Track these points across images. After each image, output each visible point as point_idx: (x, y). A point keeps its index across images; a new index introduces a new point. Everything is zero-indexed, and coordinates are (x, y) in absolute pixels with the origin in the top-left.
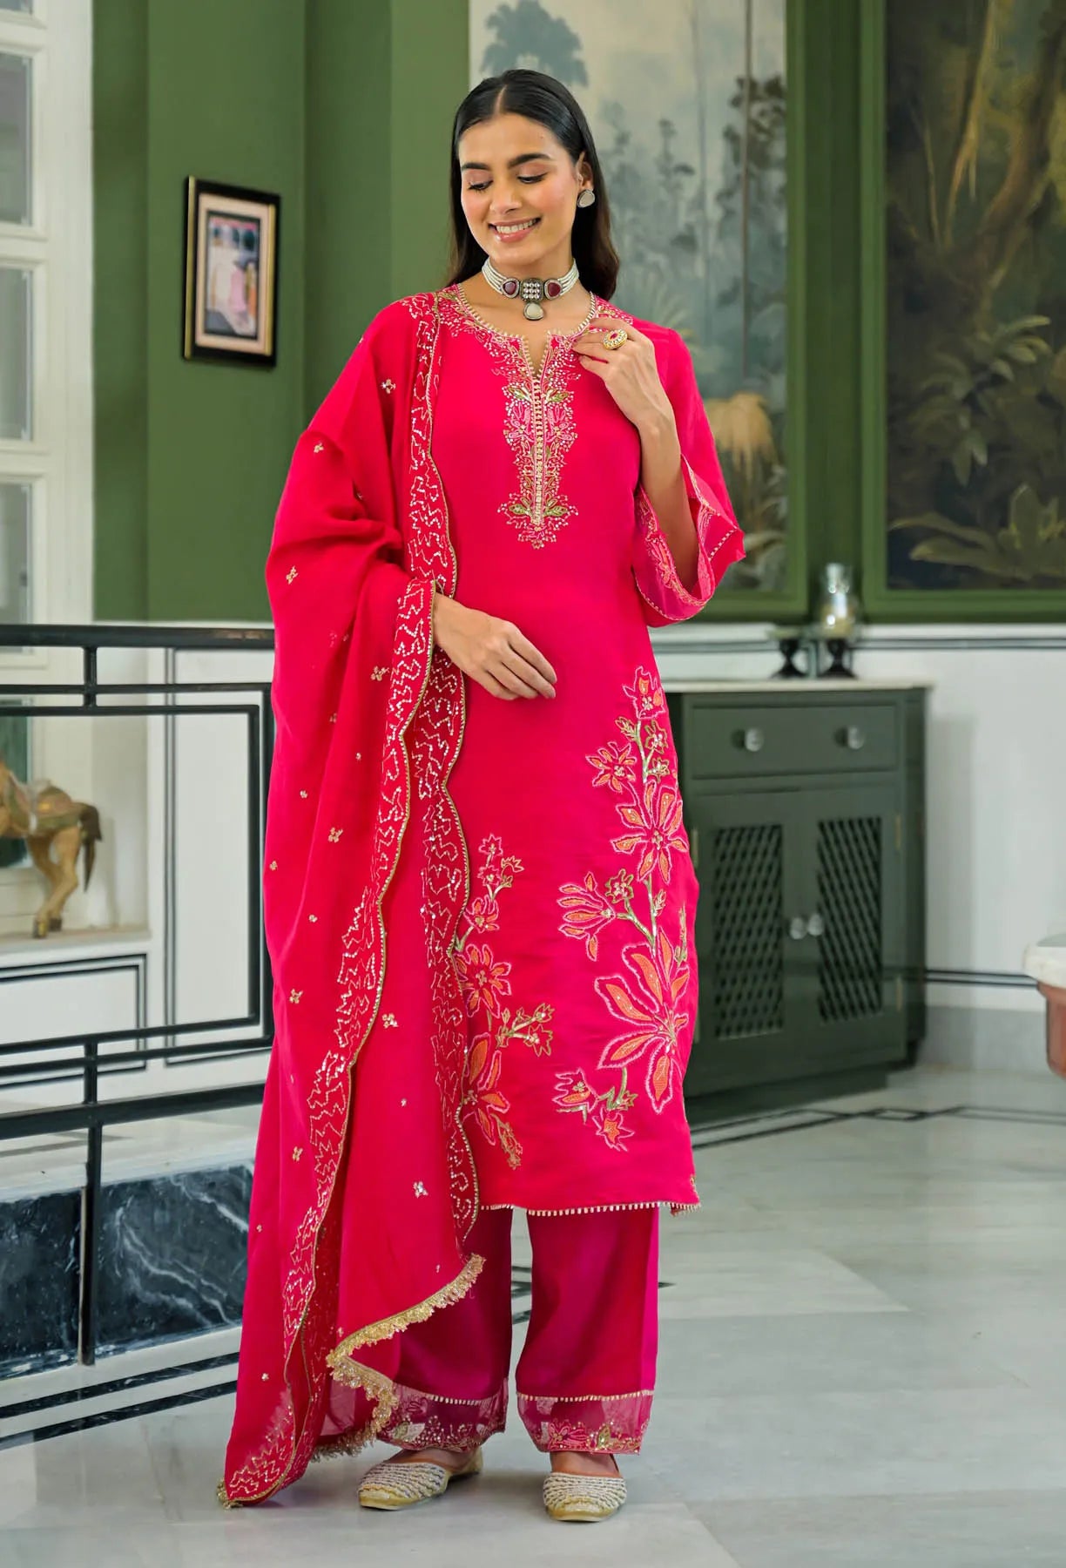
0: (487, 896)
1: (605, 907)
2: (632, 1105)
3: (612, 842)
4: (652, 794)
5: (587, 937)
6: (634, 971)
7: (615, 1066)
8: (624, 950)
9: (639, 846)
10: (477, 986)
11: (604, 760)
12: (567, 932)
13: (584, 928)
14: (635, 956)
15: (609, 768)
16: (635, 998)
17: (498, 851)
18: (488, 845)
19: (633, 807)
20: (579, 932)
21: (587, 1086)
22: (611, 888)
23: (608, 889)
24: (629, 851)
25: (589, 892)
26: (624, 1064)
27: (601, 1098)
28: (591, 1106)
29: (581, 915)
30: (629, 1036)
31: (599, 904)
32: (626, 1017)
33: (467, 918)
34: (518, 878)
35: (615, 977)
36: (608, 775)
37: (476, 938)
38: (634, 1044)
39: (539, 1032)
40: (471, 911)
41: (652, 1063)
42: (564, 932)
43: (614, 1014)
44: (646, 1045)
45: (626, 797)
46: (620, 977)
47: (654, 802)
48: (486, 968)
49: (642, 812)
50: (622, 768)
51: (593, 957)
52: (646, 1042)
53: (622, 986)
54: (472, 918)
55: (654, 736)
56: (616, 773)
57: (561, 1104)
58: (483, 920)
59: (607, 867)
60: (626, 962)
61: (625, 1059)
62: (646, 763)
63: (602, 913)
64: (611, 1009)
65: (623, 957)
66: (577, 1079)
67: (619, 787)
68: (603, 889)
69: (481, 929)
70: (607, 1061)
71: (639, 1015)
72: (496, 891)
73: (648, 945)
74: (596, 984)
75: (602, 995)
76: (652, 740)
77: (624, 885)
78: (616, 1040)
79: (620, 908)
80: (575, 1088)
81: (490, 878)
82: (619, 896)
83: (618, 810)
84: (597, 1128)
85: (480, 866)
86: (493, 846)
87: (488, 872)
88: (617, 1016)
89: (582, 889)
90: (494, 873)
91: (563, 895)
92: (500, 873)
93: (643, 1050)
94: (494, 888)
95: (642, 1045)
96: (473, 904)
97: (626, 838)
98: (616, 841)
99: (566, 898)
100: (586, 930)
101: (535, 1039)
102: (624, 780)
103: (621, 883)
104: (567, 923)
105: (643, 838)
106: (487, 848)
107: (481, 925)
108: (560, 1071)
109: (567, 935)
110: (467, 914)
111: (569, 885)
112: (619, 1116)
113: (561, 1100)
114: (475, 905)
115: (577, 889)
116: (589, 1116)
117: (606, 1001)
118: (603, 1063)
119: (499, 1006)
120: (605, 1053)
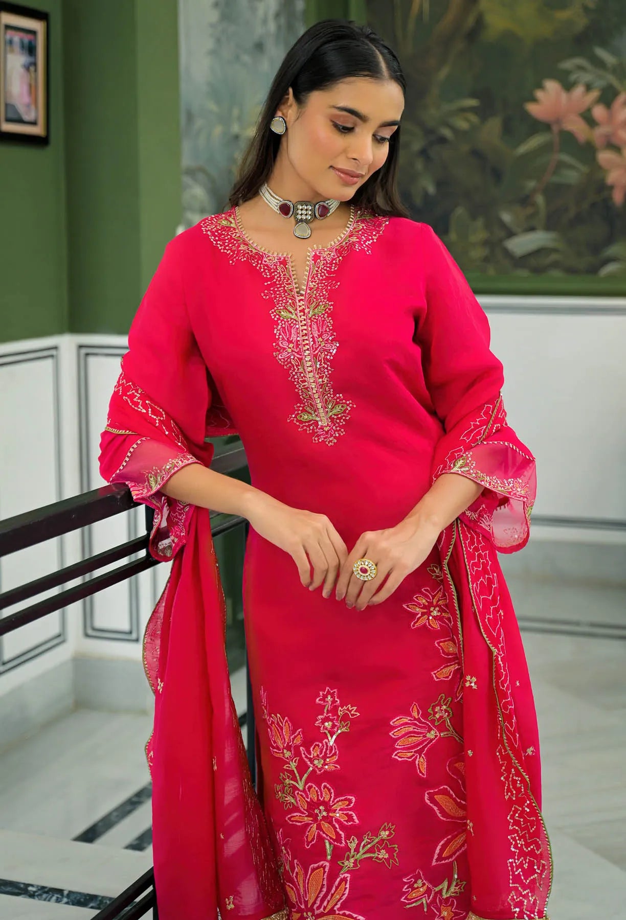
0: (326, 741)
1: (430, 730)
2: (463, 891)
3: (432, 673)
5: (416, 757)
6: (456, 777)
7: (446, 861)
8: (448, 763)
9: (456, 672)
10: (315, 820)
11: (420, 604)
12: (399, 757)
13: (413, 750)
14: (457, 765)
15: (425, 611)
16: (457, 800)
17: (334, 701)
18: (325, 697)
19: (447, 640)
20: (409, 754)
21: (424, 881)
22: (432, 713)
24: (447, 677)
25: (415, 719)
26: (454, 857)
27: (437, 889)
29: (410, 739)
30: (456, 833)
31: (424, 727)
32: (453, 818)
33: (306, 760)
34: (355, 722)
35: (442, 787)
36: (426, 616)
37: (316, 778)
39: (386, 848)
40: (310, 754)
42: (397, 757)
43: (442, 818)
45: (442, 632)
46: (446, 786)
48: (325, 804)
50: (437, 609)
51: (423, 774)
53: (448, 793)
54: (311, 761)
56: (432, 614)
57: (407, 902)
58: (322, 761)
59: (429, 695)
60: (450, 772)
61: (454, 853)
63: (428, 735)
64: (439, 815)
65: (448, 769)
66: (417, 878)
67: (436, 626)
68: (425, 715)
69: (320, 769)
70: (439, 858)
71: (461, 813)
72: (335, 736)
74: (426, 797)
75: (431, 805)
77: (444, 707)
78: (445, 840)
79: (442, 727)
80: (416, 886)
81: (328, 725)
82: (441, 717)
83: (437, 645)
84: (436, 915)
85: (317, 715)
86: (329, 697)
87: (326, 720)
88: (445, 819)
89: (409, 718)
90: (332, 720)
91: (393, 728)
92: (337, 720)
94: (332, 734)
96: (311, 749)
97: (444, 668)
98: (435, 672)
99: (396, 730)
100: (415, 752)
101: (383, 854)
102: (440, 618)
103: (441, 706)
104: (399, 749)
106: (324, 699)
107: (320, 766)
108: (406, 876)
109: (400, 759)
110: (306, 757)
111: (398, 718)
112: (453, 901)
113: (406, 898)
114: (314, 749)
115: (406, 720)
116: (428, 905)
117: (436, 808)
118: (437, 860)
119: (343, 835)
120: (437, 851)
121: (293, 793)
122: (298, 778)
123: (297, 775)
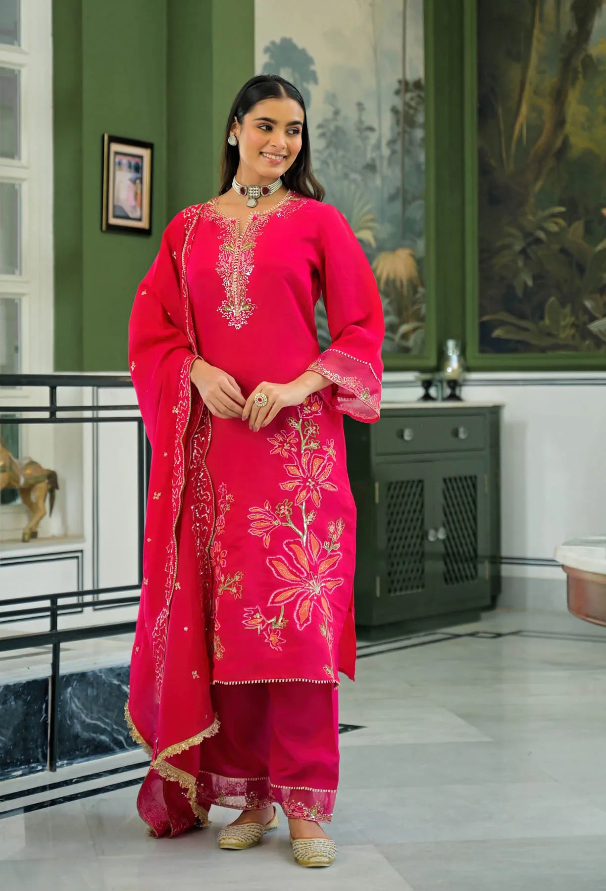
0: (221, 515)
1: (275, 519)
2: (286, 626)
3: (280, 484)
4: (307, 459)
5: (264, 535)
6: (291, 554)
7: (277, 605)
8: (285, 542)
9: (298, 487)
10: (217, 564)
11: (278, 440)
14: (293, 546)
15: (281, 445)
16: (291, 569)
17: (225, 491)
19: (294, 466)
20: (261, 533)
21: (261, 615)
22: (278, 509)
23: (277, 510)
24: (291, 489)
25: (266, 511)
26: (283, 604)
27: (270, 622)
28: (263, 626)
29: (262, 524)
30: (287, 589)
31: (272, 517)
32: (285, 578)
34: (232, 505)
35: (278, 557)
36: (281, 448)
37: (217, 538)
38: (289, 593)
39: (237, 587)
41: (299, 603)
42: (251, 532)
43: (277, 576)
44: (296, 594)
45: (290, 460)
46: (281, 557)
47: (309, 463)
49: (300, 469)
50: (289, 445)
51: (267, 546)
52: (297, 592)
53: (283, 562)
55: (310, 428)
56: (285, 447)
57: (246, 624)
58: (220, 529)
59: (277, 497)
60: (286, 549)
61: (283, 601)
62: (304, 442)
63: (274, 522)
64: (275, 574)
65: (284, 546)
66: (256, 611)
67: (286, 455)
68: (274, 510)
69: (219, 533)
70: (273, 602)
71: (293, 577)
72: (224, 513)
73: (300, 540)
74: (267, 560)
75: (270, 566)
76: (308, 430)
77: (286, 508)
78: (279, 591)
79: (284, 519)
80: (255, 616)
81: (222, 506)
82: (284, 513)
83: (285, 467)
84: (266, 638)
85: (219, 500)
86: (223, 489)
87: (221, 503)
88: (279, 578)
89: (262, 510)
90: (224, 503)
91: (251, 512)
92: (226, 503)
93: (295, 596)
94: (224, 511)
95: (294, 594)
97: (290, 482)
98: (283, 484)
99: (253, 515)
100: (264, 532)
101: (234, 590)
102: (289, 451)
103: (285, 506)
104: (253, 528)
105: (300, 482)
106: (221, 491)
107: (219, 531)
108: (247, 606)
109: (253, 534)
111: (255, 507)
112: (278, 632)
113: (246, 622)
114: (217, 520)
115: (260, 510)
116: (261, 631)
117: (273, 569)
118: (271, 603)
119: (221, 574)
120: (272, 597)
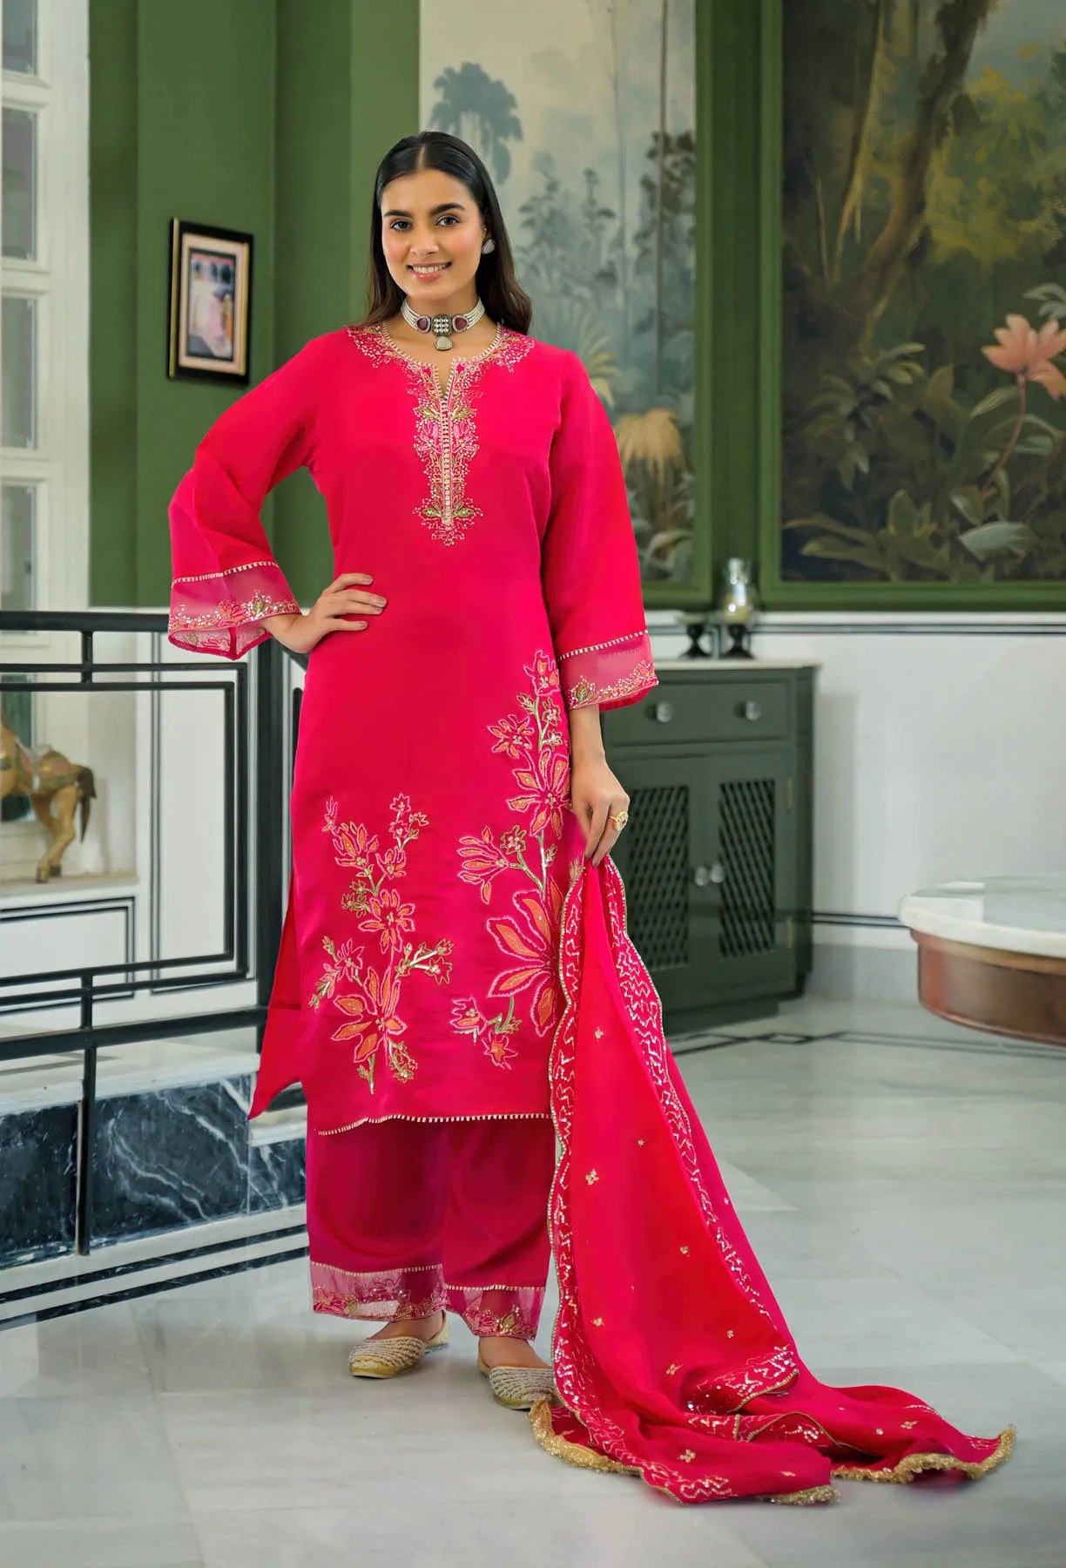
0: (397, 847)
1: (500, 858)
2: (518, 1029)
3: (507, 801)
4: (547, 761)
5: (481, 883)
6: (525, 914)
7: (503, 995)
8: (515, 895)
9: (533, 806)
10: (386, 926)
11: (504, 730)
12: (465, 878)
13: (480, 875)
14: (527, 901)
15: (507, 737)
16: (524, 937)
17: (406, 808)
18: (398, 803)
19: (528, 772)
20: (475, 878)
21: (478, 1012)
22: (505, 841)
23: (503, 843)
24: (523, 809)
25: (486, 844)
26: (512, 994)
27: (490, 1023)
28: (480, 1029)
29: (478, 864)
30: (518, 969)
31: (495, 854)
32: (515, 953)
33: (381, 866)
34: (423, 831)
35: (505, 918)
36: (507, 743)
37: (388, 885)
38: (522, 977)
39: (440, 964)
40: (384, 861)
41: (537, 993)
42: (462, 877)
43: (503, 950)
44: (533, 978)
45: (522, 763)
46: (510, 919)
47: (549, 767)
48: (394, 910)
49: (537, 776)
50: (520, 738)
51: (486, 901)
52: (533, 975)
53: (512, 926)
54: (385, 866)
55: (550, 711)
56: (515, 742)
57: (456, 1026)
58: (393, 868)
59: (502, 823)
60: (517, 906)
61: (513, 990)
62: (542, 734)
63: (497, 863)
64: (500, 946)
65: (514, 901)
66: (470, 1005)
67: (516, 754)
68: (498, 842)
69: (391, 876)
70: (496, 991)
71: (528, 952)
72: (405, 842)
73: (538, 892)
74: (488, 924)
75: (492, 934)
76: (548, 714)
77: (517, 839)
78: (505, 973)
79: (513, 858)
80: (467, 1014)
81: (400, 831)
82: (513, 848)
83: (514, 774)
84: (486, 1049)
85: (391, 821)
86: (402, 803)
87: (398, 826)
88: (506, 952)
89: (479, 842)
90: (403, 827)
91: (462, 846)
92: (408, 827)
93: (530, 981)
94: (402, 840)
95: (530, 978)
96: (385, 855)
97: (521, 799)
98: (511, 801)
99: (465, 849)
100: (481, 877)
101: (436, 969)
102: (521, 749)
103: (514, 837)
104: (465, 870)
105: (537, 799)
106: (396, 806)
107: (391, 872)
108: (457, 997)
109: (465, 881)
110: (381, 863)
111: (468, 837)
112: (505, 1039)
113: (455, 1022)
114: (387, 855)
115: (475, 841)
116: (478, 1037)
117: (497, 938)
118: (493, 993)
119: (401, 942)
120: (494, 983)
121: (368, 900)
122: (373, 885)
123: (372, 882)
